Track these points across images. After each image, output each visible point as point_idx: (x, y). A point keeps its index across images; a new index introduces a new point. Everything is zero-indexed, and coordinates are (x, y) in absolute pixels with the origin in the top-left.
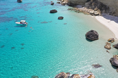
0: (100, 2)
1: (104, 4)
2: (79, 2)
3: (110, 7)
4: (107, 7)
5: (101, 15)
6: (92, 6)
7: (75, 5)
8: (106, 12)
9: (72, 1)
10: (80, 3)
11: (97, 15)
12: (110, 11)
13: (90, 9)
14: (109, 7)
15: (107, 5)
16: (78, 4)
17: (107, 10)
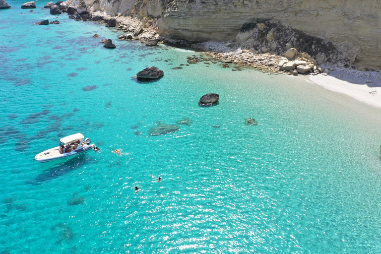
0: (294, 30)
1: (307, 34)
2: (210, 33)
3: (334, 43)
4: (326, 42)
5: (320, 72)
6: (267, 42)
7: (196, 42)
8: (329, 60)
9: (183, 30)
10: (211, 36)
11: (307, 72)
12: (343, 57)
13: (263, 53)
14: (330, 44)
15: (323, 38)
16: (207, 40)
17: (329, 53)
